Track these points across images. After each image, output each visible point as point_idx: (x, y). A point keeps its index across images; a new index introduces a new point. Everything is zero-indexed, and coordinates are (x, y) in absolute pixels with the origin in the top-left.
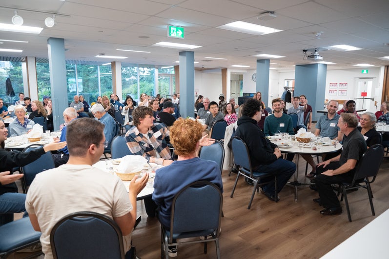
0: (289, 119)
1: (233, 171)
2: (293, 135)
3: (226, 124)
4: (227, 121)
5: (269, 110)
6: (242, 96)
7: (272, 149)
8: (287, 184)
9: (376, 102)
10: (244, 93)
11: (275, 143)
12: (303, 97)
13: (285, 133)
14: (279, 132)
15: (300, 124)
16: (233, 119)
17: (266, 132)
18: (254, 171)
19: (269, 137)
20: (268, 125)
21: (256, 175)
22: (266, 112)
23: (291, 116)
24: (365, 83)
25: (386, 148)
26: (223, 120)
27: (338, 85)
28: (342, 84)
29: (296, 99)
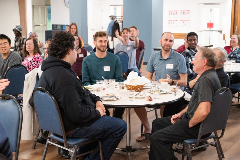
0: (116, 59)
1: (38, 141)
2: (121, 83)
3: (26, 70)
4: (26, 65)
5: (89, 48)
6: (50, 28)
7: (93, 104)
8: (115, 151)
9: (224, 35)
10: (53, 25)
11: (97, 94)
12: (134, 29)
13: (110, 80)
14: (103, 79)
15: (132, 67)
16: (36, 63)
17: (85, 80)
18: (68, 138)
19: (89, 87)
20: (87, 69)
21: (71, 143)
22: (84, 52)
23: (119, 56)
24: (211, 10)
25: (237, 93)
26: (20, 65)
27: (179, 12)
28: (183, 12)
29: (125, 31)
